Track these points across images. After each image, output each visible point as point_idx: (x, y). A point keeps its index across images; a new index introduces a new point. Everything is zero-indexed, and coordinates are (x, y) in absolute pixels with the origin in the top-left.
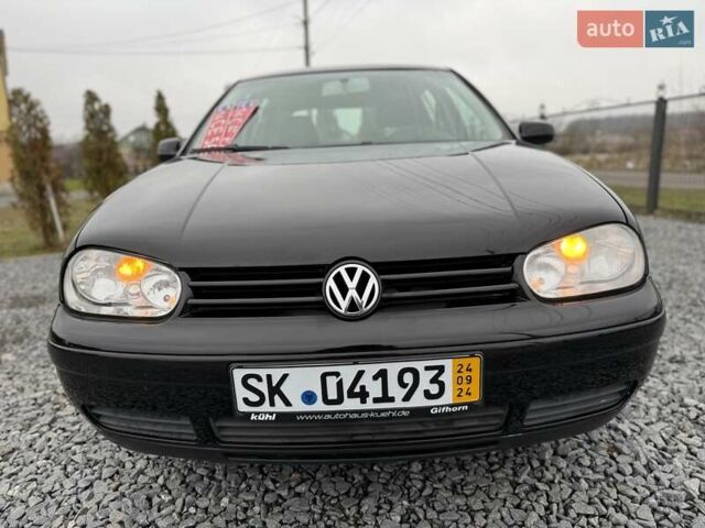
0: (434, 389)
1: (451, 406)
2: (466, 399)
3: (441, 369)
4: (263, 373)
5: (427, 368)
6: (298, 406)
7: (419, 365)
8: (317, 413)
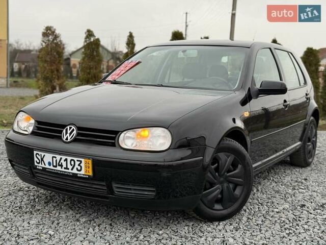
0: (79, 168)
1: (83, 175)
2: (88, 174)
3: (81, 162)
4: (40, 153)
5: (78, 161)
6: (47, 166)
7: (76, 159)
8: (51, 169)
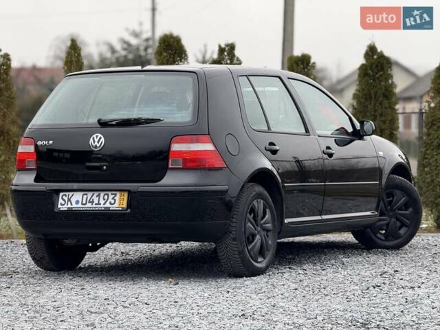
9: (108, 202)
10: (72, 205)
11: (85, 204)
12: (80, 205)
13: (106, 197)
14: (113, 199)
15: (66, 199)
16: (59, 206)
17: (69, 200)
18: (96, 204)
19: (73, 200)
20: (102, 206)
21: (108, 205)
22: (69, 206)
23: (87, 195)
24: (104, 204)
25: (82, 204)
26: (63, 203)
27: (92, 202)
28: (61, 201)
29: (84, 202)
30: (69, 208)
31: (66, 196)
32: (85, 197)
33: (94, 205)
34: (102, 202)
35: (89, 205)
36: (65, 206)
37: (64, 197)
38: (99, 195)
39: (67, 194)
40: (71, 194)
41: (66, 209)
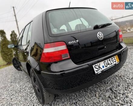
9: (114, 62)
10: (102, 69)
11: (107, 66)
12: (105, 68)
13: (112, 60)
14: (115, 59)
15: (97, 67)
16: (96, 72)
17: (99, 67)
18: (111, 64)
19: (101, 66)
20: (113, 64)
21: (115, 63)
22: (101, 70)
23: (105, 62)
24: (113, 63)
25: (106, 67)
26: (97, 70)
27: (109, 64)
28: (95, 69)
29: (106, 66)
30: (102, 71)
31: (97, 66)
32: (105, 63)
33: (110, 65)
34: (112, 62)
35: (108, 66)
36: (99, 71)
37: (96, 67)
38: (110, 60)
39: (97, 64)
40: (98, 64)
41: (101, 72)
